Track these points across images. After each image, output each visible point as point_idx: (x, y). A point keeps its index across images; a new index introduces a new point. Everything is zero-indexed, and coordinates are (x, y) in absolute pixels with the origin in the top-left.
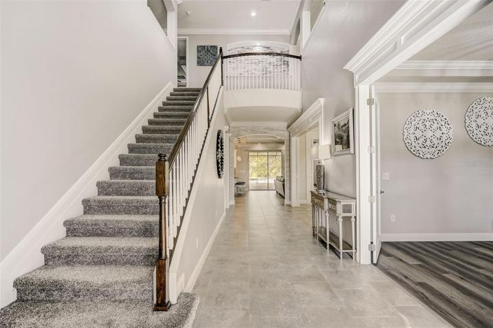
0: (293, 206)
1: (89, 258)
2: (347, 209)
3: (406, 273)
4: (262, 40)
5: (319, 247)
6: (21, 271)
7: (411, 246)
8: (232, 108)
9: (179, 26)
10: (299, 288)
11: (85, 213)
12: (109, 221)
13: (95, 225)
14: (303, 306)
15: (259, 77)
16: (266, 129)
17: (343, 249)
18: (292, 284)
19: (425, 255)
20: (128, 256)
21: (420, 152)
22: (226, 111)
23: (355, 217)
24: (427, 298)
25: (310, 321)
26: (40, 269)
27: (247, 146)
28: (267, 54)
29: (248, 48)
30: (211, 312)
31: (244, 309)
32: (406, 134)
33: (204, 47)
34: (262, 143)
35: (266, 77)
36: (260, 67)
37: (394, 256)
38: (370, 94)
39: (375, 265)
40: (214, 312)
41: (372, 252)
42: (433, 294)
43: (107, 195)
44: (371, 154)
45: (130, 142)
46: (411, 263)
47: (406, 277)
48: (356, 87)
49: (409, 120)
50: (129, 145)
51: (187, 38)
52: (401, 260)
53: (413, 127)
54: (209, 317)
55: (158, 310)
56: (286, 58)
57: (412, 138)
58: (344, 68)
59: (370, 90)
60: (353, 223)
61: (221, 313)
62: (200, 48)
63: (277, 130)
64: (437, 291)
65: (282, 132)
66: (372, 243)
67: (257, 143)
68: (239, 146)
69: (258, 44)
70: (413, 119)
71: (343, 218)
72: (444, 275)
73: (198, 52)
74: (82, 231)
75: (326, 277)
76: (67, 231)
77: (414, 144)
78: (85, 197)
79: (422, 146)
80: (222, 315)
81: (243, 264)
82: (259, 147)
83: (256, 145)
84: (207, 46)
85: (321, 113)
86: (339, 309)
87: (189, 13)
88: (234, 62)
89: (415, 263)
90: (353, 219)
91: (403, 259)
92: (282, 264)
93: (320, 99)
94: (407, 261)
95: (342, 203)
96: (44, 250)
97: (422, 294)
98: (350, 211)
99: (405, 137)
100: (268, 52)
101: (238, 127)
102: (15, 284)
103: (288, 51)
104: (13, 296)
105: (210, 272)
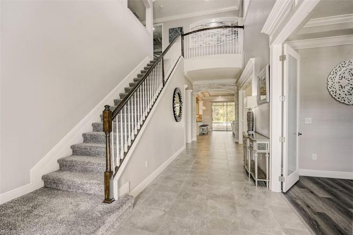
0: (239, 143)
1: (79, 168)
2: (262, 147)
3: (310, 203)
4: (216, 17)
5: (243, 175)
6: (46, 171)
7: (331, 183)
8: (190, 71)
9: (154, 17)
10: (210, 202)
11: (84, 142)
12: (92, 147)
13: (85, 149)
14: (207, 215)
15: (215, 46)
16: (219, 85)
17: (258, 178)
18: (207, 199)
19: (340, 191)
20: (99, 169)
21: (345, 99)
22: (185, 74)
23: (269, 154)
24: (318, 226)
25: (205, 226)
26: (56, 171)
27: (211, 98)
28: (221, 27)
29: (206, 25)
30: (143, 209)
31: (164, 211)
32: (330, 83)
33: (174, 29)
34: (222, 96)
35: (221, 45)
36: (215, 38)
37: (307, 188)
38: (283, 52)
39: (284, 193)
40: (145, 209)
41: (282, 183)
42: (326, 224)
43: (97, 131)
44: (283, 102)
45: (115, 98)
46: (321, 196)
47: (308, 207)
48: (271, 47)
49: (334, 71)
50: (114, 100)
51: (162, 24)
52: (312, 192)
53: (338, 77)
54: (140, 212)
55: (105, 202)
56: (236, 29)
57: (337, 86)
58: (262, 32)
59: (283, 48)
60: (267, 158)
61: (148, 211)
62: (171, 30)
63: (229, 85)
64: (333, 222)
65: (233, 87)
66: (282, 175)
67: (218, 96)
68: (204, 98)
69: (213, 21)
70: (338, 69)
71: (259, 154)
72: (350, 209)
73: (170, 33)
74: (80, 152)
75: (236, 197)
76: (73, 152)
77: (338, 92)
78: (84, 132)
79: (347, 93)
80: (149, 212)
81: (180, 181)
82: (220, 99)
83: (218, 97)
84: (176, 29)
85: (253, 70)
86: (233, 222)
87: (162, 6)
88: (195, 37)
89: (325, 196)
90: (267, 155)
91: (315, 192)
92: (207, 185)
93: (251, 59)
94: (318, 194)
95: (257, 142)
96: (58, 161)
97: (316, 222)
98: (264, 148)
99: (329, 86)
100: (221, 26)
101: (198, 85)
102: (43, 178)
103: (238, 23)
104: (41, 184)
105: (155, 184)
